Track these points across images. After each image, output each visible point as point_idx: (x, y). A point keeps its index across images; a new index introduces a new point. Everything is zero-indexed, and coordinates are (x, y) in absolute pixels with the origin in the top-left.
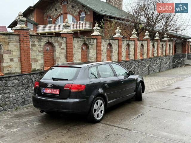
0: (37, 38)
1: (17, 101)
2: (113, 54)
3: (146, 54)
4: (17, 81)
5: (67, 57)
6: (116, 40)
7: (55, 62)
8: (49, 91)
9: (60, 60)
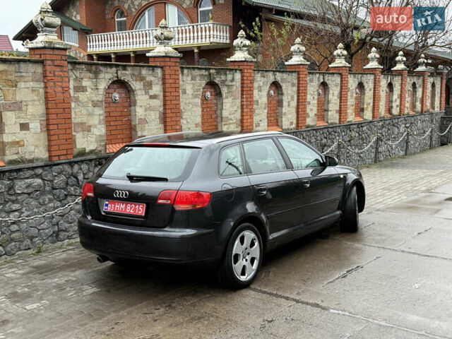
0: (90, 71)
1: (39, 230)
2: (284, 110)
3: (370, 108)
4: (39, 181)
5: (164, 119)
6: (292, 72)
7: (135, 130)
8: (120, 208)
9: (147, 125)
